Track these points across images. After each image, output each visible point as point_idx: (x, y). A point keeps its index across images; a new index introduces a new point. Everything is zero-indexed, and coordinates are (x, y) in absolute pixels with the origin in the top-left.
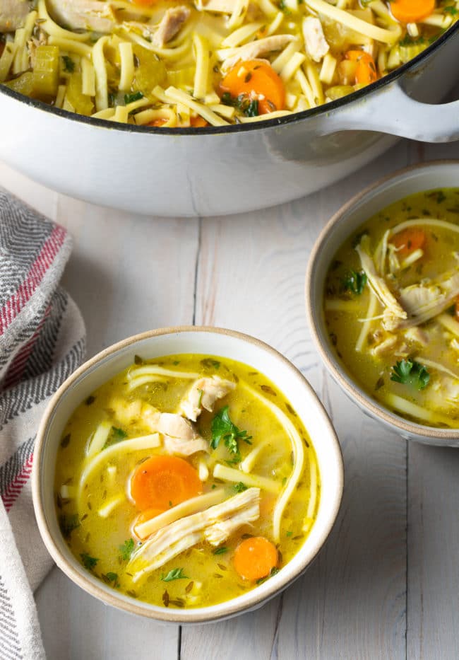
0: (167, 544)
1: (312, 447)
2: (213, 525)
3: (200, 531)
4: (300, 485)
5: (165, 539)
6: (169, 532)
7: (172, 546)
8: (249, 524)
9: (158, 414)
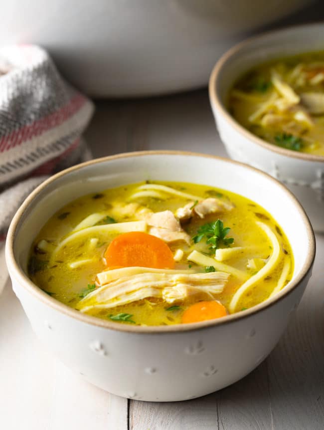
0: (124, 291)
1: (290, 254)
2: (173, 286)
3: (160, 288)
4: (268, 279)
5: (123, 286)
6: (129, 281)
7: (128, 293)
8: (209, 294)
9: (151, 213)
